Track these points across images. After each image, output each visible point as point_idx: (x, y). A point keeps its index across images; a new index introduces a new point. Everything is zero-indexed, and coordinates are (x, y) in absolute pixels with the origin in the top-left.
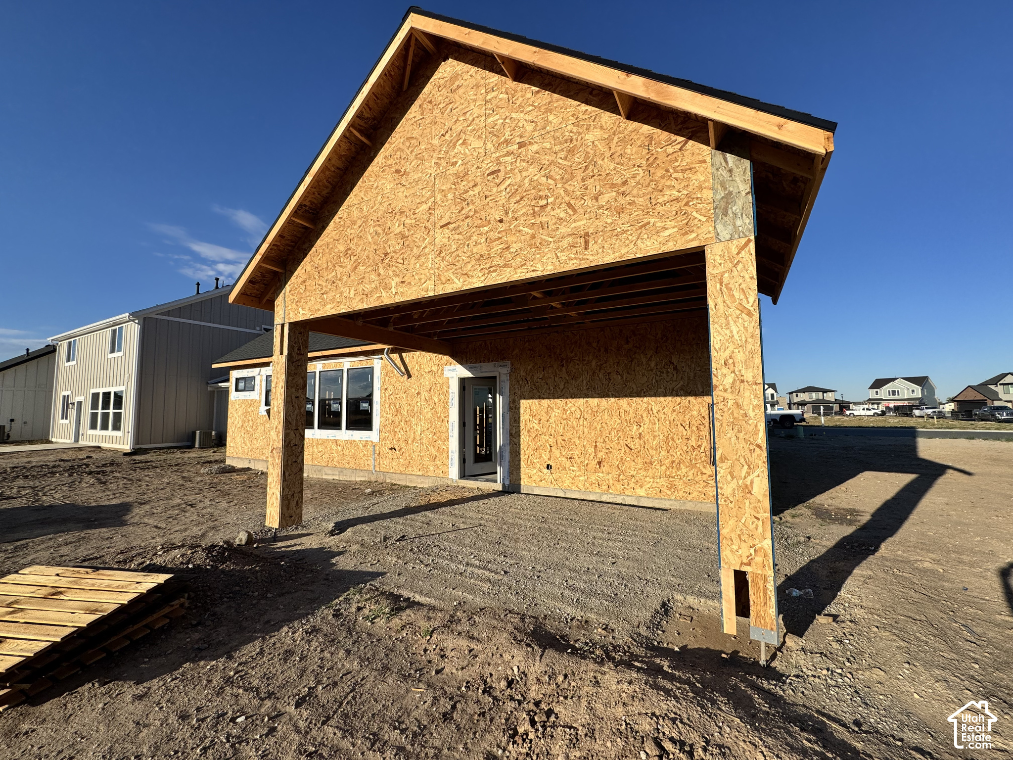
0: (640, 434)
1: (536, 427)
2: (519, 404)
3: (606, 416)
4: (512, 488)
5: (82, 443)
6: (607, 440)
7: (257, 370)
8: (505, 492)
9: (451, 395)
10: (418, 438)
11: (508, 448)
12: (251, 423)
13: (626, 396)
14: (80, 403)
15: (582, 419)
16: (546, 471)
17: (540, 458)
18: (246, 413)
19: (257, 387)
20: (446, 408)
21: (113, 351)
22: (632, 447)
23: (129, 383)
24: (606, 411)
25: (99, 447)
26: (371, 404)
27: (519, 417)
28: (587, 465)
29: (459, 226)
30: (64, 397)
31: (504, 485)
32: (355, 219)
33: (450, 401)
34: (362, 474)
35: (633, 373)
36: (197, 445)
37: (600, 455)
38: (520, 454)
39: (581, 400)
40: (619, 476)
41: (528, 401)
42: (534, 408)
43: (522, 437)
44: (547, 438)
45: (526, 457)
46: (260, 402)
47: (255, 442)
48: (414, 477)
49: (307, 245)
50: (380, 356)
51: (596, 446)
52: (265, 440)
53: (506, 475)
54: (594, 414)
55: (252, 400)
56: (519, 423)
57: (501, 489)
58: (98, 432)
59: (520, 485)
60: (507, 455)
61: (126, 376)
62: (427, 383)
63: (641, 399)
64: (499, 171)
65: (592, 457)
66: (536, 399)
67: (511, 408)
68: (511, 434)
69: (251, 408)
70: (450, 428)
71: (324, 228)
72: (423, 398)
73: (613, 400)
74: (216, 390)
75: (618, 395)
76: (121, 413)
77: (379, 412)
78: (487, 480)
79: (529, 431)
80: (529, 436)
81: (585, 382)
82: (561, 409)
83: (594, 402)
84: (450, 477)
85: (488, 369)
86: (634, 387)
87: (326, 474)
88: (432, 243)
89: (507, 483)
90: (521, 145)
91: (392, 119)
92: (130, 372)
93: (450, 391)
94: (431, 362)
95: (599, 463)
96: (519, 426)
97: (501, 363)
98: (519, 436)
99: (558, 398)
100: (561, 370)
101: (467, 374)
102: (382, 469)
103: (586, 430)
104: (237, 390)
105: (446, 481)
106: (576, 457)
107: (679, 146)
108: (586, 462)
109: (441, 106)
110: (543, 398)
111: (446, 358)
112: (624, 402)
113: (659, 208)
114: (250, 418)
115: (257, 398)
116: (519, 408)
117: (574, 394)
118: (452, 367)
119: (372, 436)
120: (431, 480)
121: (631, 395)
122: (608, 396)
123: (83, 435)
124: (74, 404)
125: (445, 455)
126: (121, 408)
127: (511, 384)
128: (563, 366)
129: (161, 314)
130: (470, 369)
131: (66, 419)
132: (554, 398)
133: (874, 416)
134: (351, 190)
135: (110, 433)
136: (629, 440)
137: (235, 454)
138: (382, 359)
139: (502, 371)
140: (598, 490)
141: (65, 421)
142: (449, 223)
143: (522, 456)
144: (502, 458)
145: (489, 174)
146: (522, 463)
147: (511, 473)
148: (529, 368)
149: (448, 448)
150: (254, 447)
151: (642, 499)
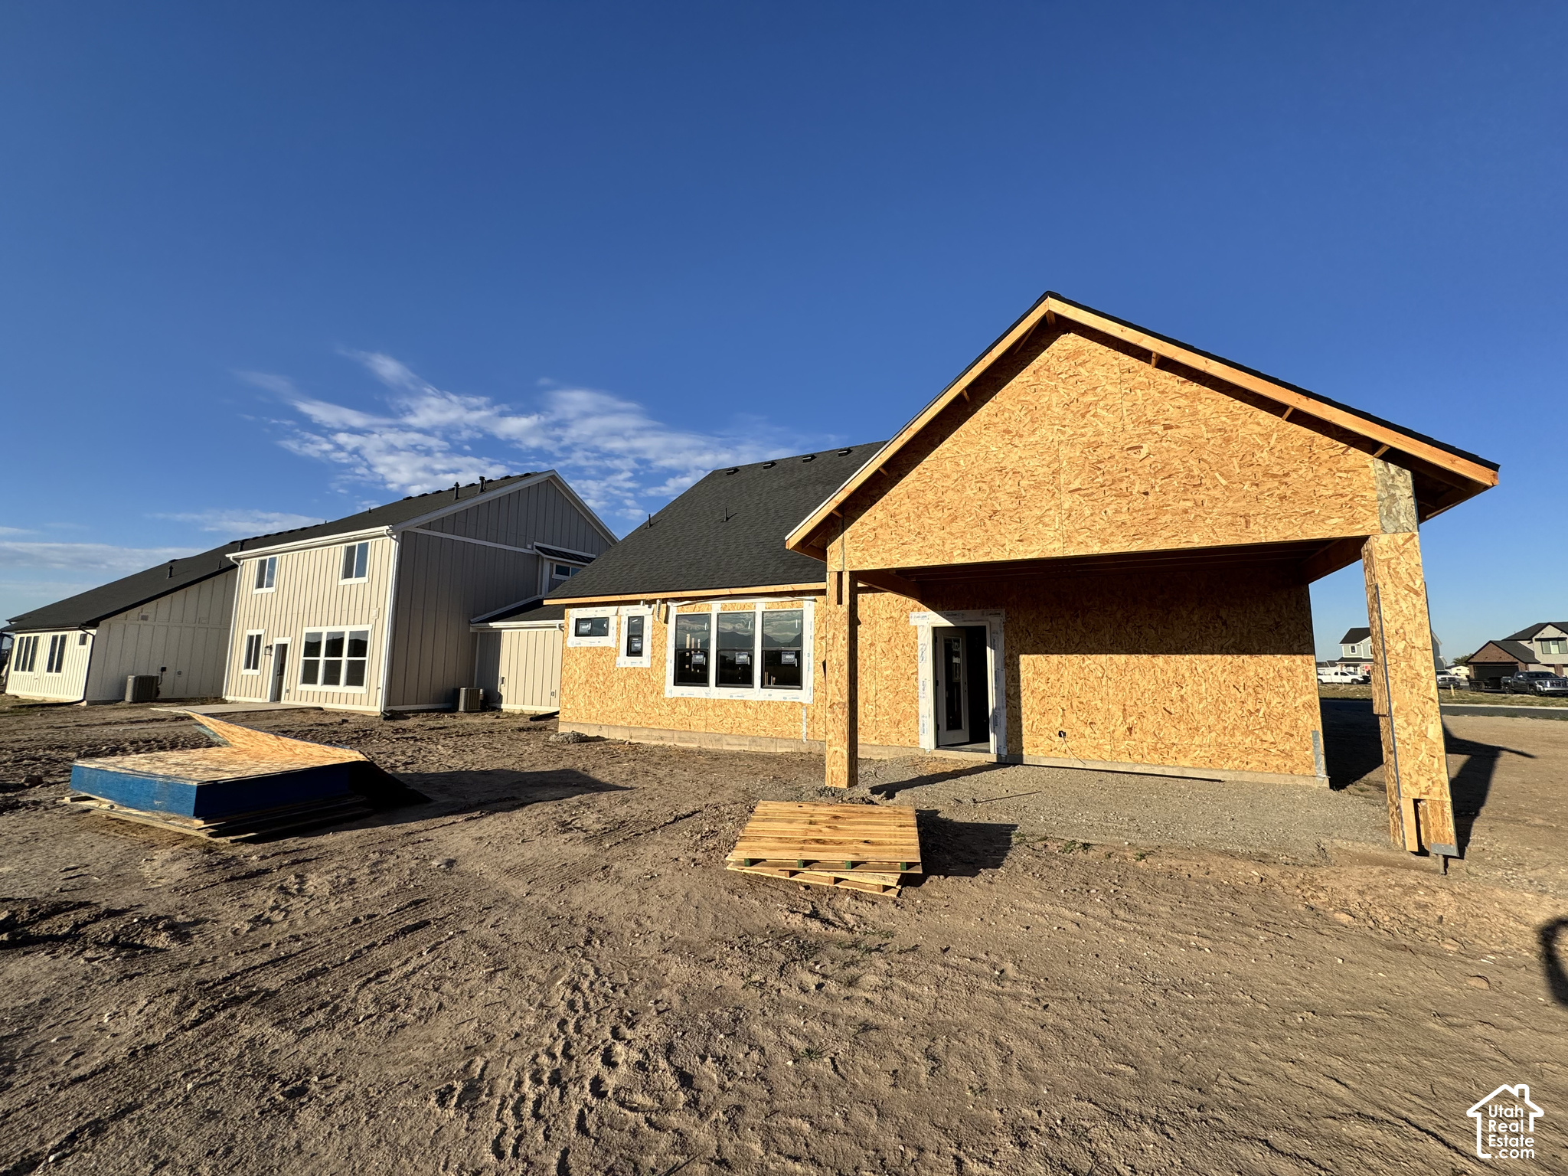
0: (1182, 696)
1: (1043, 687)
2: (1018, 659)
3: (1137, 676)
4: (1011, 757)
5: (286, 701)
6: (1138, 702)
7: (614, 609)
8: (1002, 763)
9: (920, 647)
10: (871, 698)
11: (1004, 712)
12: (601, 678)
13: (1162, 653)
14: (283, 648)
15: (1105, 679)
16: (1058, 739)
17: (1049, 723)
18: (592, 665)
19: (612, 631)
20: (913, 660)
21: (347, 574)
22: (1172, 711)
23: (379, 621)
24: (1137, 670)
25: (321, 709)
26: (798, 655)
27: (1019, 676)
28: (1113, 732)
29: (1093, 493)
30: (251, 638)
31: (999, 756)
32: (948, 472)
33: (919, 654)
34: (786, 744)
35: (1170, 626)
36: (461, 708)
37: (1130, 720)
38: (1020, 719)
39: (1104, 656)
40: (1156, 744)
41: (1031, 656)
42: (1039, 664)
43: (1023, 699)
44: (1058, 699)
45: (1030, 722)
46: (617, 650)
47: (610, 703)
48: (867, 747)
49: (876, 492)
50: (813, 597)
51: (1125, 710)
52: (626, 701)
53: (1002, 744)
54: (1122, 672)
55: (604, 648)
56: (1019, 682)
57: (995, 761)
58: (319, 687)
59: (1022, 755)
60: (1003, 721)
61: (374, 613)
62: (885, 632)
63: (1182, 656)
64: (1142, 447)
65: (1119, 722)
66: (1042, 653)
67: (1006, 665)
68: (1008, 696)
69: (603, 658)
70: (921, 687)
71: (901, 477)
72: (879, 650)
73: (1145, 657)
74: (479, 632)
75: (1153, 651)
76: (364, 661)
77: (812, 666)
78: (973, 751)
79: (1032, 692)
80: (1034, 697)
81: (1107, 636)
82: (1076, 666)
83: (1121, 659)
84: (921, 746)
85: (972, 619)
86: (1172, 642)
87: (728, 744)
88: (1059, 506)
89: (1004, 753)
90: (1167, 427)
91: (996, 379)
92: (381, 605)
93: (919, 642)
94: (891, 607)
95: (1130, 729)
96: (1019, 686)
97: (992, 610)
98: (1019, 697)
99: (1072, 653)
100: (1075, 621)
101: (944, 622)
102: (817, 738)
103: (1111, 692)
104: (577, 634)
105: (916, 752)
106: (1099, 723)
107: (1342, 451)
108: (1112, 728)
109: (1063, 376)
110: (1052, 654)
111: (912, 602)
112: (1160, 660)
113: (1323, 500)
114: (601, 672)
115: (613, 645)
116: (1018, 665)
117: (1093, 648)
118: (922, 613)
119: (803, 695)
120: (893, 750)
121: (1169, 652)
122: (1139, 653)
123: (288, 691)
124: (271, 647)
125: (914, 720)
126: (364, 656)
127: (1006, 636)
128: (1077, 616)
129: (422, 527)
130: (947, 617)
131: (255, 667)
132: (1066, 653)
133: (1352, 683)
134: (941, 441)
135: (342, 688)
136: (1168, 703)
137: (574, 718)
138: (815, 600)
139: (994, 623)
140: (1129, 761)
141: (251, 672)
142: (1079, 489)
143: (1024, 723)
144: (996, 724)
145: (1129, 449)
146: (1024, 730)
147: (1008, 741)
148: (1031, 617)
149: (917, 712)
150: (608, 709)
151: (1186, 770)
